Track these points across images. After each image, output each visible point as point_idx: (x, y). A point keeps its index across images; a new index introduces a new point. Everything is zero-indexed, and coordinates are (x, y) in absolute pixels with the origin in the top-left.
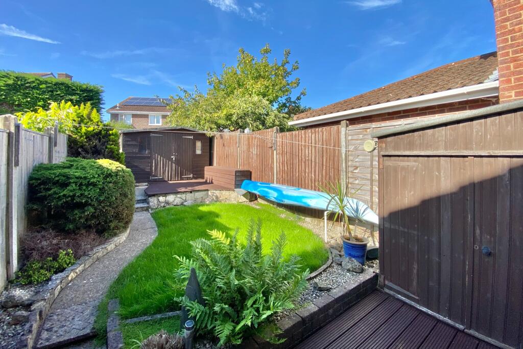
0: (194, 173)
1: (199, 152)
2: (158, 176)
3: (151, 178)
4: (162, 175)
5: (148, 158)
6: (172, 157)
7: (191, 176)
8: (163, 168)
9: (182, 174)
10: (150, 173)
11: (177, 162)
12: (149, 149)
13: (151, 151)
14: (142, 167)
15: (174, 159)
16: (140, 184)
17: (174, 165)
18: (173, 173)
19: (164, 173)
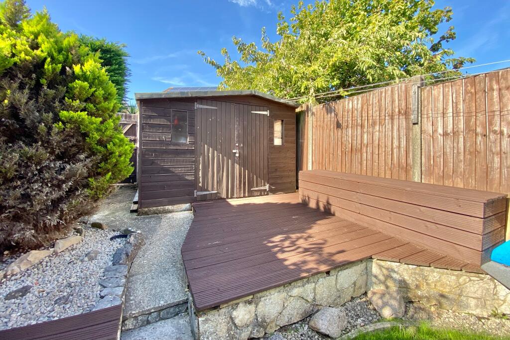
0: (271, 181)
1: (278, 142)
2: (210, 188)
3: (197, 193)
4: (215, 186)
5: (192, 152)
6: (234, 151)
7: (267, 187)
8: (218, 172)
9: (250, 186)
10: (194, 185)
11: (244, 161)
12: (192, 134)
13: (196, 138)
14: (178, 171)
15: (237, 155)
16: (175, 207)
17: (237, 166)
18: (237, 182)
19: (220, 182)
